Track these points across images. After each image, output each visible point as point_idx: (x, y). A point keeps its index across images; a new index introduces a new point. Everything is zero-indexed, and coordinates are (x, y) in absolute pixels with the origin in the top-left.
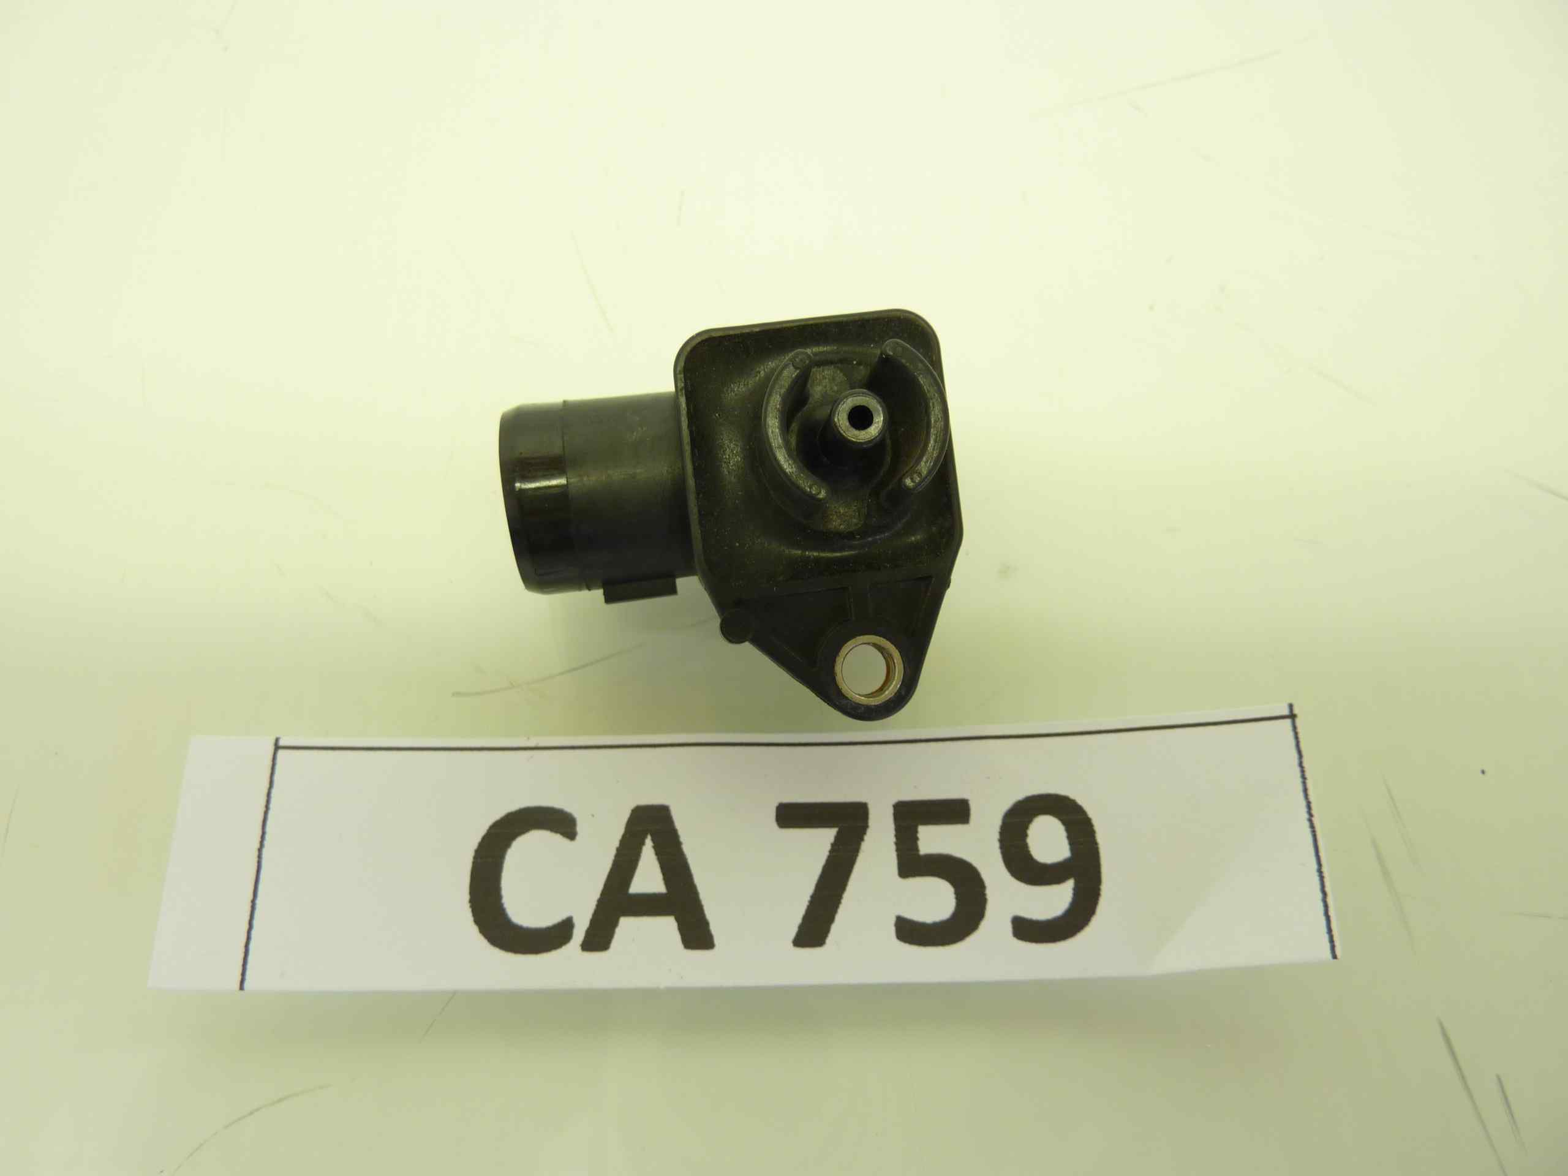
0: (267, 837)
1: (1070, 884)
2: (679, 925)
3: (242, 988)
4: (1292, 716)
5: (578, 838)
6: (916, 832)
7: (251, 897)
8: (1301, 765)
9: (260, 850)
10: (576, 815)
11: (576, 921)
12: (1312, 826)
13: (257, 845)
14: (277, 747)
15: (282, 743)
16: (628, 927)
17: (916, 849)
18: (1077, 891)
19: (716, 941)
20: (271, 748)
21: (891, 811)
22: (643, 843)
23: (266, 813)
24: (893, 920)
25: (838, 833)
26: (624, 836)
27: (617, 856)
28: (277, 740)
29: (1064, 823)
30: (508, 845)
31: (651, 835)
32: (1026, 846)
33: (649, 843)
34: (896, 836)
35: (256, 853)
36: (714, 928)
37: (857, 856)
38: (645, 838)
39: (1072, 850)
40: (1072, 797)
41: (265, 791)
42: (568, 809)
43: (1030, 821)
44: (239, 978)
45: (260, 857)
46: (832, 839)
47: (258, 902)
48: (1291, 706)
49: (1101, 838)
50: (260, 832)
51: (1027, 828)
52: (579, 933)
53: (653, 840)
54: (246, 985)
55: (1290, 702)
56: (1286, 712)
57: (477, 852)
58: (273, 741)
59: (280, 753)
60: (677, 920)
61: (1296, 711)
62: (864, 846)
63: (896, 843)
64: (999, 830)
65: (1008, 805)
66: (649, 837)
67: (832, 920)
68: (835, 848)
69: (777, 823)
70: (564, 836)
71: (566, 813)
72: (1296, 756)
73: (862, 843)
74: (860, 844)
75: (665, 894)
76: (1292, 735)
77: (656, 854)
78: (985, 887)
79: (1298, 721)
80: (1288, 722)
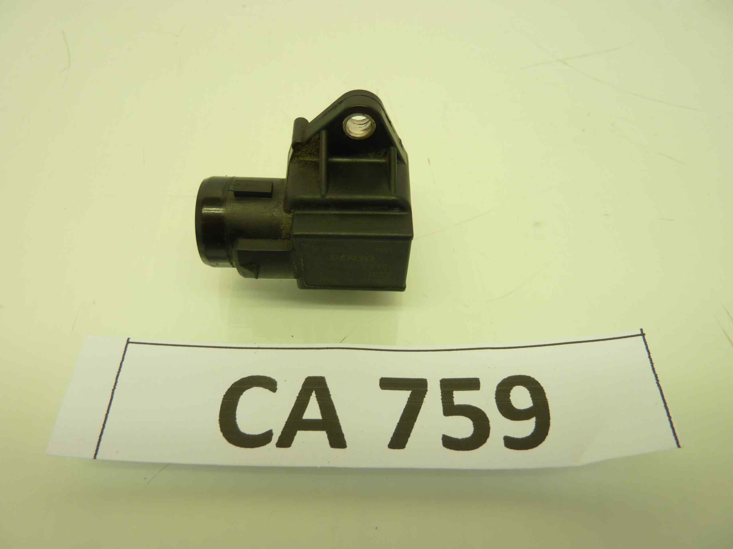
0: (118, 384)
1: (534, 419)
2: (328, 435)
3: (95, 458)
4: (643, 335)
5: (277, 391)
6: (452, 394)
7: (106, 413)
8: (650, 357)
9: (113, 390)
10: (276, 380)
11: (273, 432)
12: (659, 385)
13: (112, 388)
14: (128, 342)
15: (130, 341)
16: (301, 436)
17: (453, 402)
18: (537, 423)
19: (348, 444)
20: (126, 342)
21: (439, 383)
22: (311, 395)
23: (119, 372)
24: (441, 437)
25: (412, 393)
26: (301, 391)
27: (297, 400)
29: (529, 389)
30: (241, 394)
31: (315, 391)
32: (510, 401)
33: (314, 394)
34: (442, 395)
35: (111, 392)
36: (346, 438)
37: (422, 405)
38: (313, 391)
39: (533, 402)
40: (532, 376)
41: (120, 362)
42: (273, 377)
43: (511, 388)
44: (94, 452)
45: (113, 393)
46: (409, 396)
47: (109, 415)
48: (641, 330)
49: (548, 396)
50: (114, 382)
51: (510, 392)
52: (275, 438)
53: (316, 393)
54: (98, 456)
55: (641, 328)
56: (640, 333)
59: (129, 345)
60: (327, 433)
61: (644, 332)
62: (425, 400)
63: (442, 399)
64: (495, 393)
65: (499, 381)
66: (314, 392)
67: (408, 435)
68: (410, 400)
69: (380, 387)
70: (270, 390)
71: (272, 379)
72: (647, 353)
73: (424, 398)
74: (423, 399)
75: (322, 419)
76: (643, 343)
77: (317, 400)
78: (489, 421)
79: (646, 337)
80: (641, 338)
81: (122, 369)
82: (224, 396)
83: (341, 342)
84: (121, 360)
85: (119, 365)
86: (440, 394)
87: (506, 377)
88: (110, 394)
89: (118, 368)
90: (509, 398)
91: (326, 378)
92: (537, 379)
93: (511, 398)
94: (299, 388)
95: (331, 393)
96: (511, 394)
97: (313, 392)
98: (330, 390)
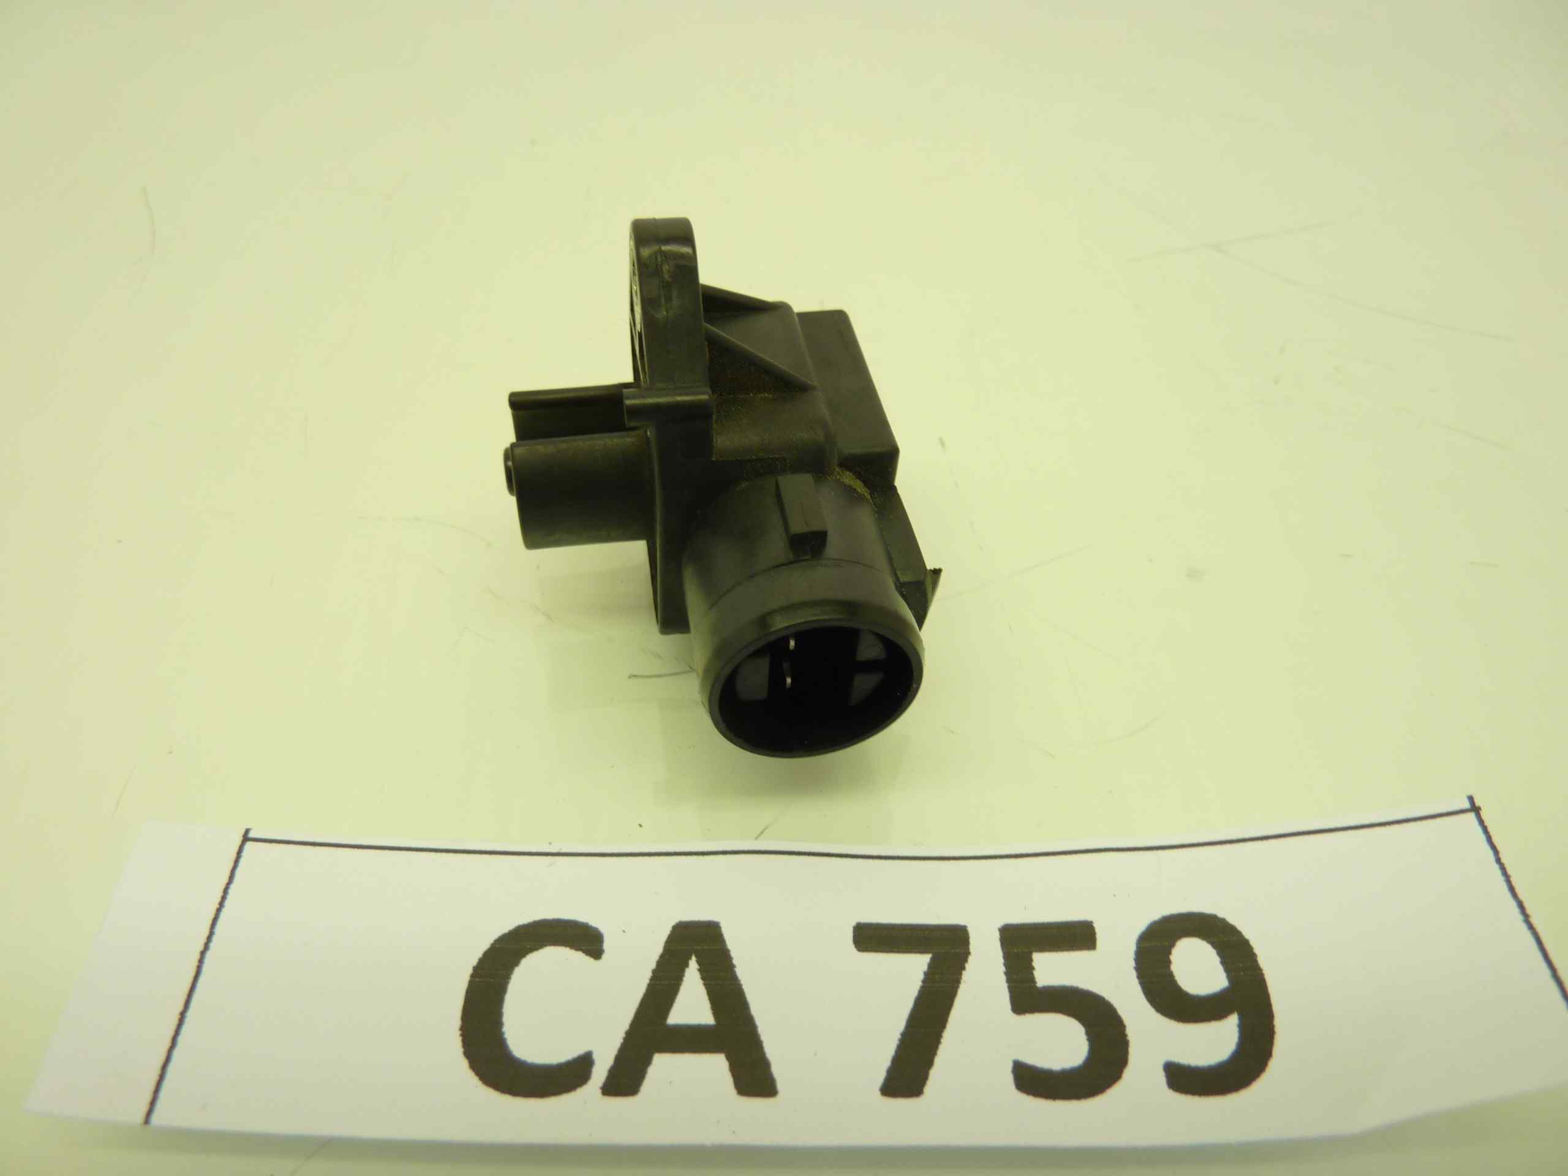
0: (215, 938)
1: (1233, 1020)
2: (731, 1065)
3: (147, 1119)
4: (1475, 809)
5: (604, 956)
6: (1031, 960)
7: (180, 1008)
8: (1498, 860)
9: (203, 953)
10: (602, 929)
11: (595, 1056)
12: (1531, 927)
13: (201, 947)
14: (246, 838)
15: (251, 835)
16: (663, 1066)
17: (1033, 980)
18: (1243, 1027)
19: (780, 1085)
20: (239, 839)
21: (997, 935)
22: (687, 965)
23: (219, 911)
24: (1010, 1066)
25: (932, 959)
26: (662, 956)
27: (652, 979)
28: (247, 831)
29: (1214, 945)
30: (516, 963)
31: (696, 957)
32: (1171, 976)
33: (693, 964)
34: (1006, 965)
35: (197, 956)
36: (776, 1070)
37: (958, 987)
38: (691, 955)
39: (1229, 977)
40: (1221, 915)
41: (223, 886)
42: (593, 922)
43: (1172, 945)
44: (145, 1109)
45: (201, 961)
46: (925, 968)
47: (190, 1014)
48: (1471, 799)
49: (1262, 961)
50: (206, 933)
51: (1170, 953)
52: (600, 1073)
53: (698, 962)
54: (155, 1119)
55: (1469, 794)
56: (1466, 805)
57: (476, 969)
58: (243, 832)
59: (249, 845)
60: (728, 1058)
61: (1478, 803)
62: (966, 976)
63: (1006, 974)
64: (1134, 957)
65: (1141, 926)
66: (694, 958)
67: (930, 1063)
68: (930, 977)
69: (856, 947)
70: (587, 955)
71: (591, 927)
72: (1491, 853)
73: (964, 972)
74: (961, 974)
75: (714, 1026)
76: (1479, 830)
77: (703, 978)
78: (1125, 1026)
79: (1484, 814)
80: (1472, 816)
81: (227, 903)
82: (475, 969)
83: (756, 838)
84: (226, 880)
85: (221, 894)
86: (1002, 961)
87: (1157, 916)
88: (195, 963)
89: (218, 899)
90: (1169, 968)
91: (721, 925)
92: (1231, 920)
93: (1174, 968)
94: (658, 950)
95: (735, 962)
96: (1172, 958)
97: (690, 959)
98: (733, 954)
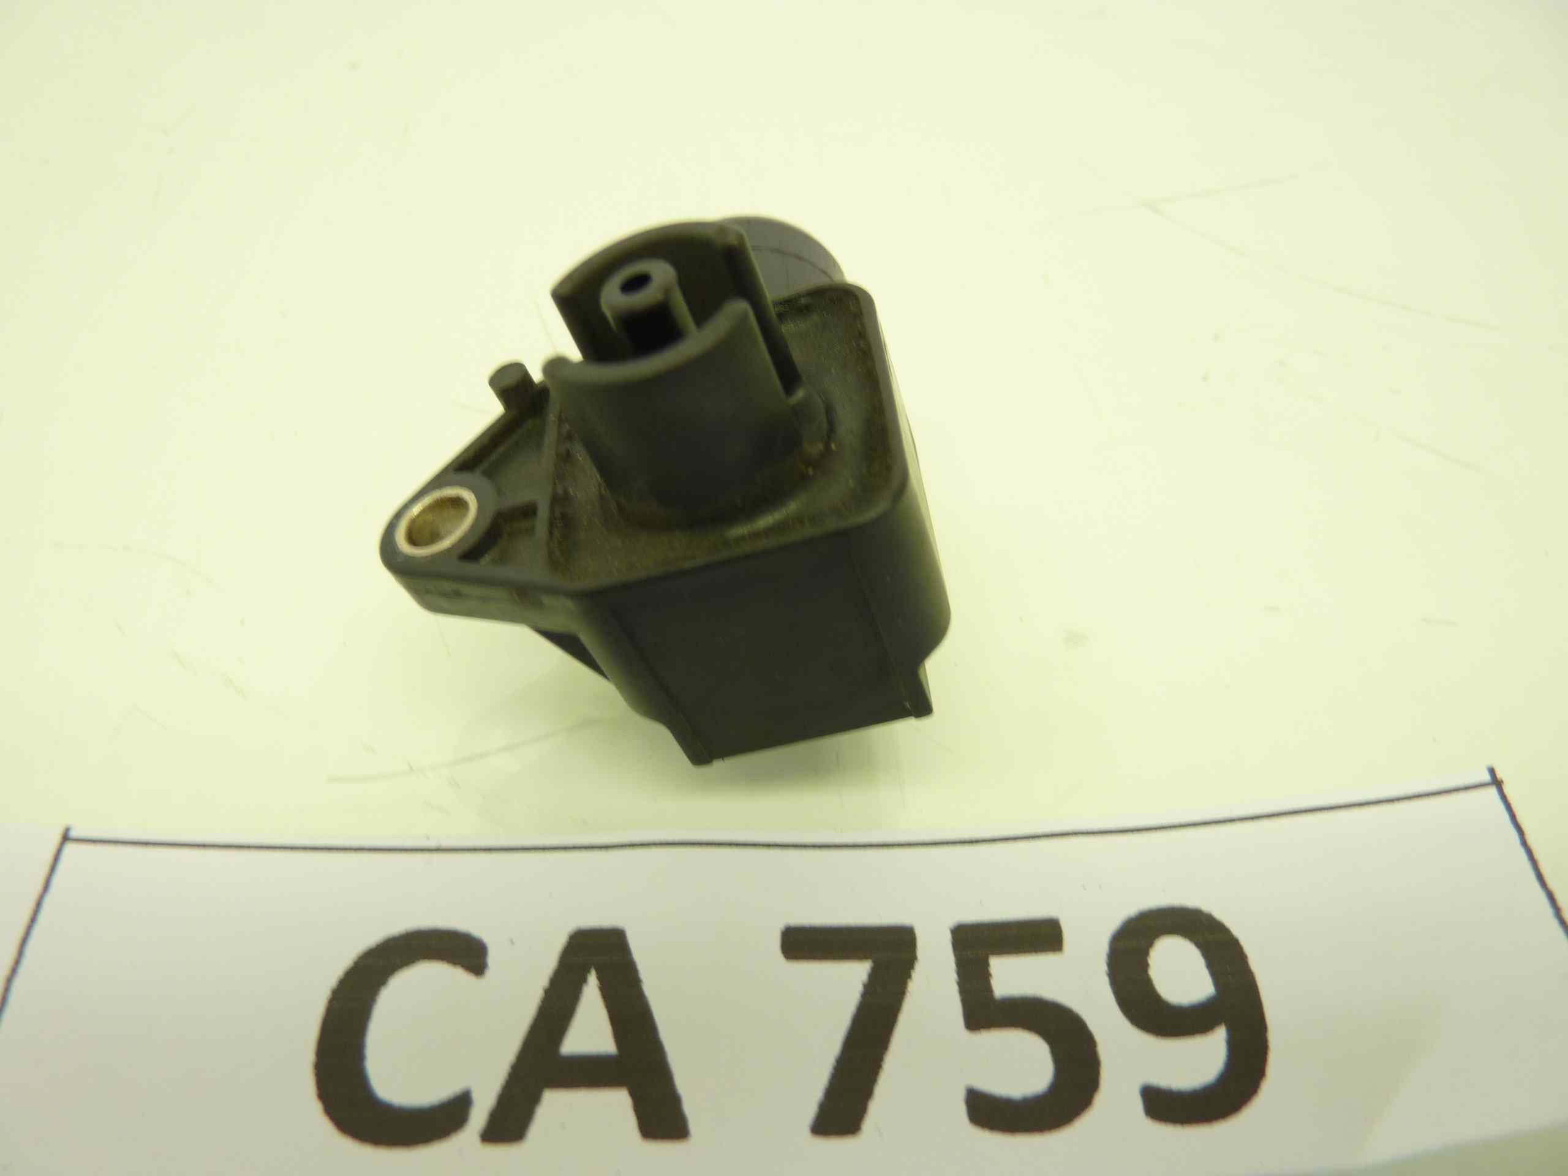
1: (1220, 1035)
2: (634, 1102)
4: (1497, 783)
5: (488, 972)
6: (987, 965)
8: (1524, 843)
10: (486, 940)
11: (475, 1096)
14: (66, 838)
15: (72, 833)
16: (555, 1104)
17: (989, 989)
18: (1231, 1042)
19: (692, 1126)
20: (57, 838)
21: (948, 937)
22: (584, 980)
23: (30, 925)
24: (963, 1094)
25: (873, 967)
26: (556, 973)
27: (544, 1000)
28: (67, 829)
29: (1198, 945)
30: (383, 982)
31: (597, 970)
32: (1148, 982)
33: (593, 980)
34: (958, 972)
36: (689, 1107)
37: (902, 1000)
38: (590, 968)
39: (1216, 983)
40: (1205, 909)
42: (476, 932)
43: (1150, 944)
46: (864, 976)
48: (1492, 771)
49: (1253, 962)
51: (1147, 954)
52: (479, 1116)
53: (599, 977)
55: (1489, 763)
56: (1487, 778)
58: (60, 830)
59: (69, 847)
60: (633, 1094)
61: (1500, 775)
62: (912, 986)
63: (959, 983)
64: (1106, 960)
65: (1115, 924)
66: (593, 973)
67: (869, 1092)
68: (870, 989)
69: (784, 954)
70: (467, 971)
71: (473, 937)
72: (1515, 834)
73: (909, 981)
74: (906, 984)
75: (616, 1055)
76: (1501, 805)
77: (604, 997)
78: (1096, 1044)
79: (1507, 789)
80: (1493, 791)
82: (334, 992)
85: (32, 908)
86: (954, 968)
87: (1134, 911)
89: (31, 912)
90: (1147, 972)
91: (627, 933)
92: (1219, 915)
93: (1152, 972)
94: (551, 963)
95: (642, 976)
96: (1151, 960)
97: (590, 973)
98: (640, 968)
